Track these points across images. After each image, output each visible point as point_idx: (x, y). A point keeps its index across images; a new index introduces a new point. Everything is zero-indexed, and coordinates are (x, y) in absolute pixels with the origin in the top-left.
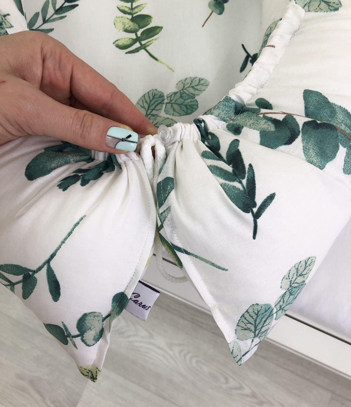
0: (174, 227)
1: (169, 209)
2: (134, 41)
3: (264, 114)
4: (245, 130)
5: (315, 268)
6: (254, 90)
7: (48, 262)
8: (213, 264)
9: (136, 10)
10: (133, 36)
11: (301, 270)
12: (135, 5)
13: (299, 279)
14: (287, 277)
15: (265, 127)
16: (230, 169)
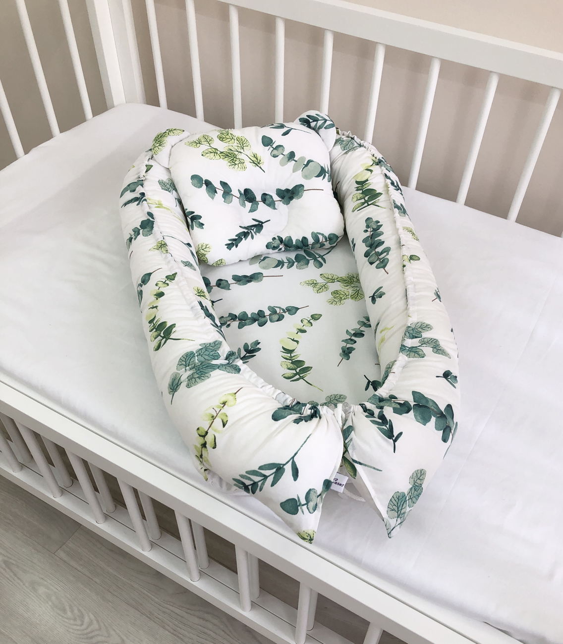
0: (354, 449)
1: (351, 440)
2: (295, 375)
3: (394, 401)
4: (385, 407)
5: (426, 477)
6: (388, 392)
7: (292, 458)
8: (374, 468)
9: (294, 358)
10: (294, 372)
12: (292, 355)
13: (419, 481)
14: (412, 477)
15: (395, 406)
16: (380, 421)
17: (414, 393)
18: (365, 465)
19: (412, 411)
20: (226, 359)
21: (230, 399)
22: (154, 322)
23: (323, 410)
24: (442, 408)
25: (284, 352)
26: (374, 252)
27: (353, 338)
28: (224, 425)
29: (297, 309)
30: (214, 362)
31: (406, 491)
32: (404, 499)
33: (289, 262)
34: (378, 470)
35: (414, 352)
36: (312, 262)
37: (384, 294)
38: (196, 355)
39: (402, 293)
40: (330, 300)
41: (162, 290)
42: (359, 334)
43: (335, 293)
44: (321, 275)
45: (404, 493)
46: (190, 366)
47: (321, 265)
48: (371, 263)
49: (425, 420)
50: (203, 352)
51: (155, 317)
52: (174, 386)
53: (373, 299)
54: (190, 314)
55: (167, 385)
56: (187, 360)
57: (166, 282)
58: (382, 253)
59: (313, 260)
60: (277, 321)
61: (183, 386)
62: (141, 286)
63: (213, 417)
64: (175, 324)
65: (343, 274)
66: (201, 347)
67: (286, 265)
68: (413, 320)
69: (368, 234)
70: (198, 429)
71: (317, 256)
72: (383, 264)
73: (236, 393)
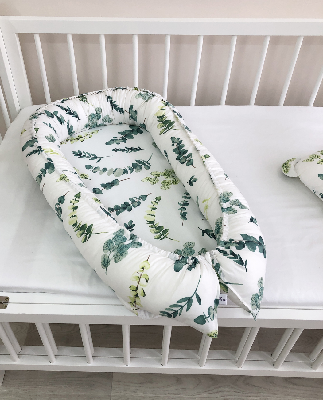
0: (224, 276)
1: (221, 271)
2: (161, 236)
3: (233, 242)
4: (231, 247)
5: (264, 281)
6: (227, 237)
7: (196, 292)
8: (238, 284)
9: (156, 226)
10: (159, 234)
11: (261, 281)
13: (262, 285)
14: (258, 284)
15: (235, 245)
16: (233, 256)
17: (242, 235)
18: (233, 284)
19: (246, 246)
20: (130, 239)
21: (146, 264)
22: (77, 225)
23: (200, 258)
24: (258, 239)
25: (149, 224)
26: (183, 157)
27: (183, 206)
28: (147, 282)
29: (146, 196)
30: (126, 243)
31: (258, 292)
32: (258, 297)
33: (130, 169)
34: (240, 284)
35: (230, 210)
36: (143, 166)
37: (197, 179)
38: (113, 241)
39: (209, 177)
40: (162, 187)
41: (75, 205)
42: (186, 204)
43: (163, 182)
44: (151, 173)
45: (257, 294)
46: (113, 249)
47: (149, 168)
48: (182, 163)
49: (254, 249)
50: (116, 238)
51: (77, 222)
52: (105, 263)
53: (190, 183)
54: (98, 216)
55: (100, 263)
56: (108, 245)
57: (76, 200)
58: (187, 157)
59: (143, 165)
60: (138, 206)
61: (112, 262)
62: (59, 205)
63: (138, 278)
64: (92, 224)
65: (163, 171)
66: (114, 236)
67: (129, 171)
68: (221, 192)
69: (175, 147)
70: (130, 287)
71: (145, 163)
72: (190, 163)
73: (147, 260)
